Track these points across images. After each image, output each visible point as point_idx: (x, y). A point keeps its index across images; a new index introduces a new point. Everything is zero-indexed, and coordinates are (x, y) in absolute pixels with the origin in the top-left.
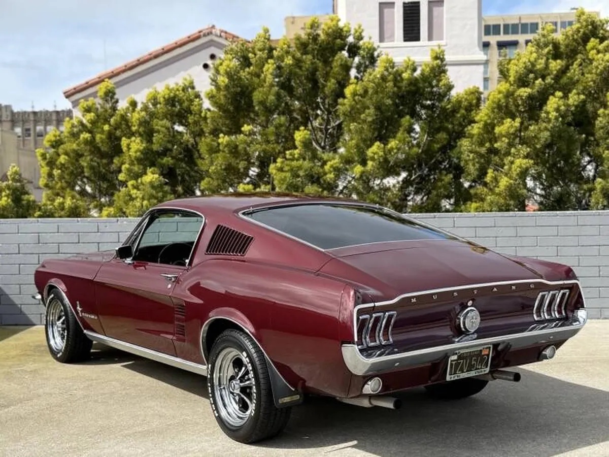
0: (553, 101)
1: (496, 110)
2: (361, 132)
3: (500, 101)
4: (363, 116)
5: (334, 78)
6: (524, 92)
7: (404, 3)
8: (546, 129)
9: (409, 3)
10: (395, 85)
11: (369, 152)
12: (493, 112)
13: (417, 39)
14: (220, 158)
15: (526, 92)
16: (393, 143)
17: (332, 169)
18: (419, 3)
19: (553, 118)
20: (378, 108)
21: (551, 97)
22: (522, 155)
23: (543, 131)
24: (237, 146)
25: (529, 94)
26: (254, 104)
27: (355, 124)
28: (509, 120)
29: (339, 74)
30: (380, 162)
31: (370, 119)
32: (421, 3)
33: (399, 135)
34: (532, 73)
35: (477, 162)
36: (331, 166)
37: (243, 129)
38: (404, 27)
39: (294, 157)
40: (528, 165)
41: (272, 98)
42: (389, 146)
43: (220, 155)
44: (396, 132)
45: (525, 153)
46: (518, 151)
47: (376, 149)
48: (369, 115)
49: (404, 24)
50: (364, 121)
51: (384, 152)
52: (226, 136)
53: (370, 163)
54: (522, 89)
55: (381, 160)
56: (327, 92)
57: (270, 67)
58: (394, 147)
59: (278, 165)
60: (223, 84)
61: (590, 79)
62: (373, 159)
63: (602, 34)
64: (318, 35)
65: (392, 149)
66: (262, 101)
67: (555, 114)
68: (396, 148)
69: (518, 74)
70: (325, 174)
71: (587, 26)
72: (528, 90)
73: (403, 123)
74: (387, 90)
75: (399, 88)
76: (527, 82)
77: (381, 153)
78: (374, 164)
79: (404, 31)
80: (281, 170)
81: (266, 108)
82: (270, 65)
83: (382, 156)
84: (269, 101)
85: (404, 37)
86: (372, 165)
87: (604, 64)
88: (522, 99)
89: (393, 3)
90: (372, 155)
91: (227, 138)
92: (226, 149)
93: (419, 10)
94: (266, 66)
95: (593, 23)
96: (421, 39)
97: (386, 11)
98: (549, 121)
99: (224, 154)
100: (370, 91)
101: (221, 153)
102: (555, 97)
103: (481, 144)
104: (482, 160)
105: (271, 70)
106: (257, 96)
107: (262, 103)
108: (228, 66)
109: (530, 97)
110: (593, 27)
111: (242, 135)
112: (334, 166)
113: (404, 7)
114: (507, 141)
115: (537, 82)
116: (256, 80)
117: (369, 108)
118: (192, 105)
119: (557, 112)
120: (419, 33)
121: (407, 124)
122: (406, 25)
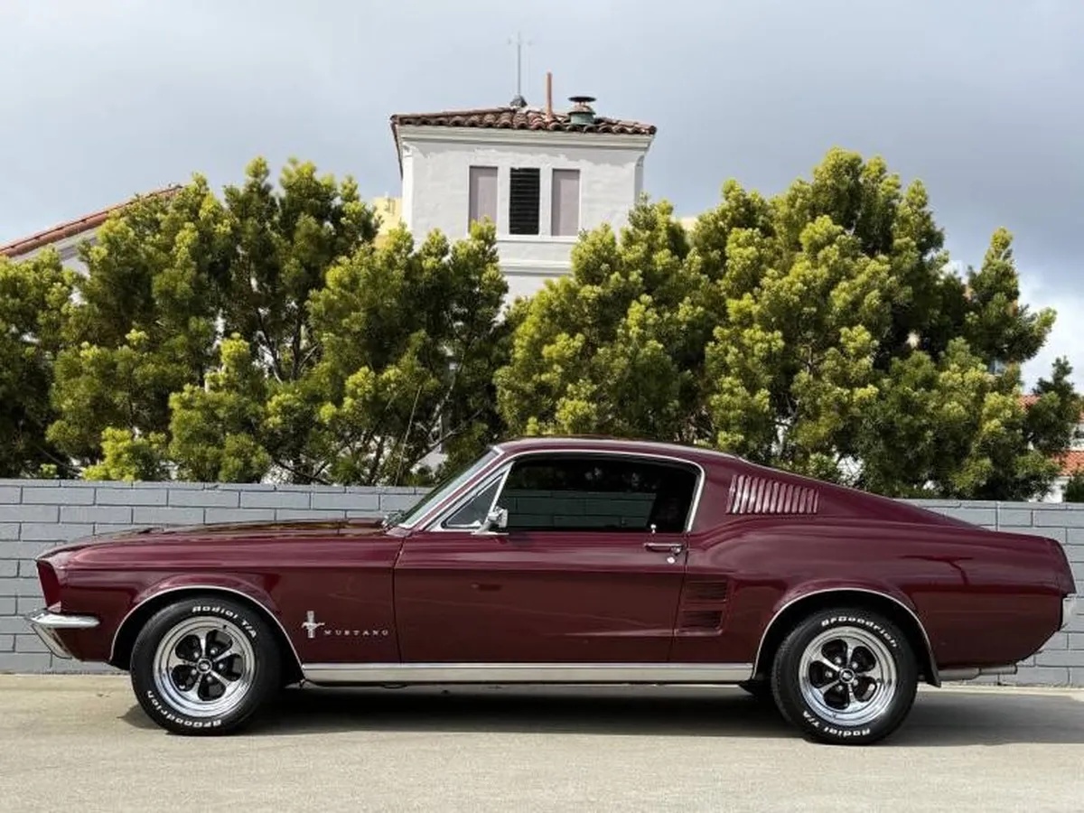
0: (637, 308)
1: (546, 320)
2: (341, 350)
3: (551, 303)
4: (345, 321)
5: (296, 256)
6: (590, 292)
7: (513, 170)
8: (624, 353)
9: (520, 170)
10: (407, 277)
11: (350, 382)
12: (542, 321)
13: (533, 229)
14: (82, 386)
15: (594, 292)
16: (391, 373)
17: (279, 409)
18: (537, 171)
19: (635, 336)
20: (373, 311)
21: (634, 303)
22: (582, 396)
23: (618, 357)
24: (114, 366)
25: (599, 296)
26: (154, 296)
27: (331, 334)
28: (565, 335)
29: (305, 250)
30: (364, 401)
31: (357, 328)
32: (542, 173)
33: (405, 360)
34: (606, 262)
35: (516, 406)
36: (280, 404)
37: (128, 336)
38: (511, 210)
39: (218, 385)
40: (586, 410)
41: (183, 286)
42: (385, 375)
43: (83, 379)
44: (400, 356)
45: (589, 393)
46: (578, 389)
47: (360, 379)
48: (356, 321)
49: (512, 204)
50: (347, 331)
51: (375, 386)
52: (95, 347)
53: (348, 401)
54: (588, 287)
55: (368, 397)
56: (287, 283)
57: (187, 236)
58: (393, 378)
59: (186, 395)
60: (96, 256)
61: (722, 288)
62: (354, 395)
63: (763, 221)
64: (269, 188)
65: (389, 380)
66: (167, 292)
67: (636, 329)
68: (395, 381)
69: (584, 263)
70: (268, 415)
71: (737, 208)
72: (598, 289)
73: (413, 340)
74: (393, 283)
75: (414, 281)
76: (599, 276)
77: (368, 387)
78: (355, 404)
79: (511, 215)
80: (187, 405)
81: (174, 302)
82: (187, 232)
83: (369, 392)
84: (179, 291)
85: (511, 226)
86: (352, 406)
87: (742, 263)
88: (589, 305)
89: (496, 168)
90: (354, 387)
91: (95, 350)
92: (92, 369)
93: (538, 182)
94: (181, 234)
95: (747, 203)
96: (541, 232)
97: (483, 180)
98: (628, 341)
99: (89, 377)
100: (362, 282)
101: (83, 376)
102: (640, 303)
103: (528, 378)
104: (526, 403)
105: (188, 241)
106: (158, 282)
107: (167, 294)
108: (111, 229)
109: (601, 300)
110: (747, 210)
111: (125, 347)
112: (285, 403)
113: (512, 176)
114: (560, 370)
115: (613, 277)
116: (162, 257)
117: (357, 310)
118: (49, 293)
119: (641, 328)
120: (537, 221)
121: (420, 343)
122: (515, 207)
